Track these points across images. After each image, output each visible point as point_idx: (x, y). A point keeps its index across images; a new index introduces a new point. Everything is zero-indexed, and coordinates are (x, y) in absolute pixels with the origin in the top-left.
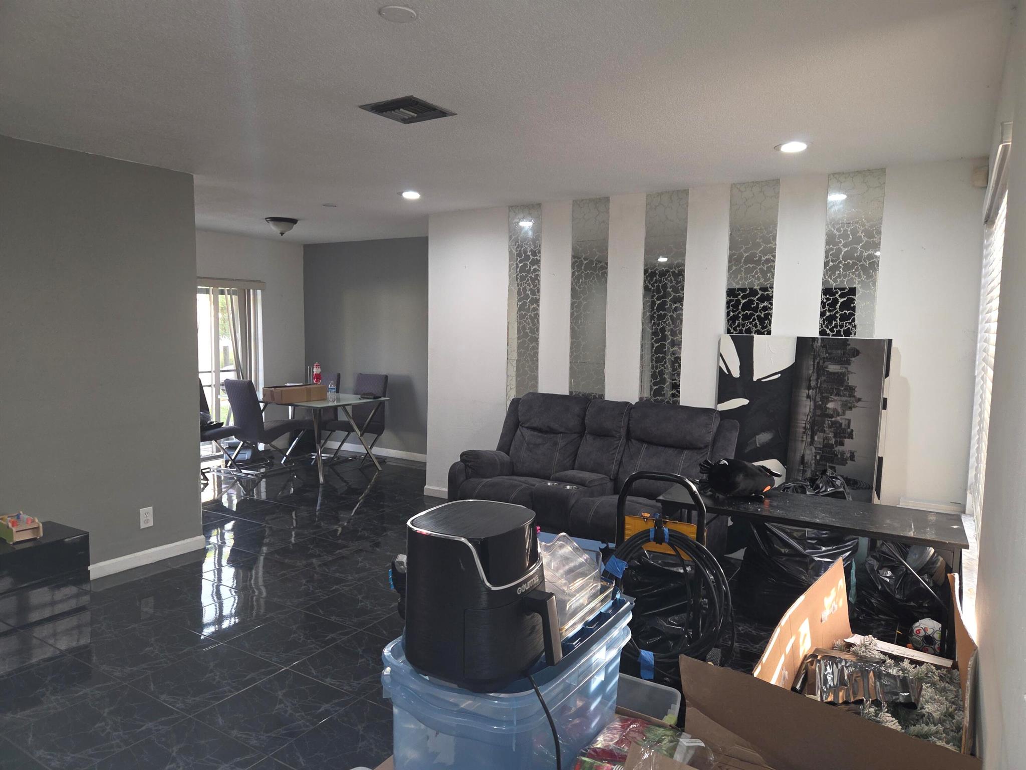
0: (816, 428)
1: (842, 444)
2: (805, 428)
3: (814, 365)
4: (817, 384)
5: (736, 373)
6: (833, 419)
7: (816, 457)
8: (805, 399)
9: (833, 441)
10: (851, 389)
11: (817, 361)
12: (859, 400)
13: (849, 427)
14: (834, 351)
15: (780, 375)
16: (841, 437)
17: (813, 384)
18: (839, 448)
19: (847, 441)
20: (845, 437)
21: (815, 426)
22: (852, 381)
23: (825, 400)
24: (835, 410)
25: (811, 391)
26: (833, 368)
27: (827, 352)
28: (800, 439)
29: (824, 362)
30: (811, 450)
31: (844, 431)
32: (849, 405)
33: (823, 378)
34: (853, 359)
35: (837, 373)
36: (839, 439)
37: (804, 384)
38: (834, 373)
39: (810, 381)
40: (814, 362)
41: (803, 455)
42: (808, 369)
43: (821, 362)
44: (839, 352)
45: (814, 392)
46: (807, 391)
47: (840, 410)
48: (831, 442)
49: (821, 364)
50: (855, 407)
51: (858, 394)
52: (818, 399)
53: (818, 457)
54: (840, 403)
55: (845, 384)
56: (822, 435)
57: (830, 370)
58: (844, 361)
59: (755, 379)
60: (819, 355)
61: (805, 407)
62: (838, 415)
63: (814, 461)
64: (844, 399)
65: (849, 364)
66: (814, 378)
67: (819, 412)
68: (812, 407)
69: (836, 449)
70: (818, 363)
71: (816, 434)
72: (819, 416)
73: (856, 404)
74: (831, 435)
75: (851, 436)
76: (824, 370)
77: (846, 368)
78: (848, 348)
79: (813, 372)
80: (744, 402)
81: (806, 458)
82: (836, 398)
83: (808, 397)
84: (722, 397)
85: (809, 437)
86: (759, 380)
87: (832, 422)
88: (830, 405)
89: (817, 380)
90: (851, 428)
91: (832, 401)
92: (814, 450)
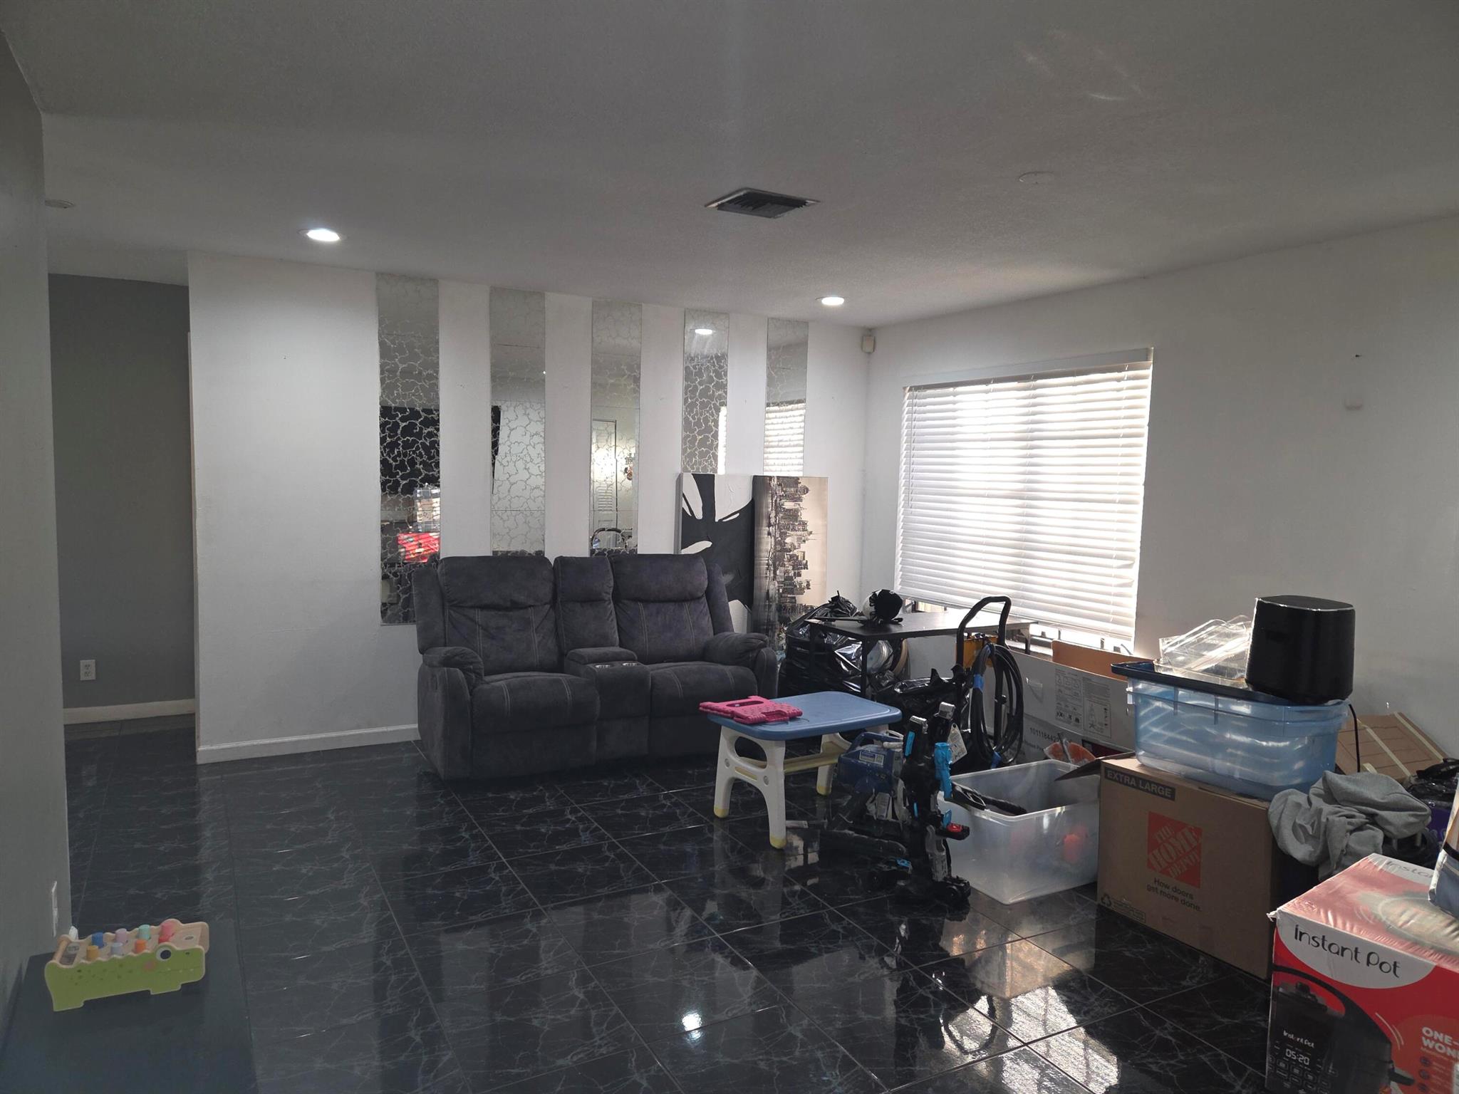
0: (777, 563)
1: (799, 575)
2: (768, 564)
3: (772, 502)
4: (776, 521)
5: (699, 515)
6: (791, 553)
7: (779, 590)
8: (766, 536)
9: (792, 574)
10: (804, 524)
11: (774, 499)
12: (811, 533)
13: (804, 559)
14: (788, 489)
15: (738, 514)
16: (798, 569)
17: (773, 521)
18: (798, 579)
19: (803, 572)
20: (802, 568)
21: (777, 561)
22: (804, 516)
23: (783, 535)
24: (792, 544)
25: (771, 528)
26: (788, 505)
27: (782, 490)
28: (764, 575)
29: (780, 500)
30: (774, 585)
31: (800, 563)
32: (803, 538)
33: (781, 515)
34: (804, 496)
35: (792, 510)
36: (796, 571)
37: (765, 522)
38: (790, 510)
39: (770, 518)
40: (772, 500)
41: (768, 590)
42: (768, 508)
43: (778, 499)
44: (792, 489)
45: (774, 529)
46: (767, 528)
47: (796, 544)
48: (790, 575)
49: (778, 501)
50: (807, 539)
51: (809, 528)
52: (777, 536)
53: (781, 591)
54: (796, 537)
55: (799, 519)
56: (783, 569)
57: (786, 507)
58: (795, 498)
59: (717, 520)
60: (776, 493)
61: (767, 544)
62: (795, 549)
63: (777, 595)
64: (799, 533)
65: (801, 501)
66: (773, 515)
67: (779, 548)
68: (773, 543)
69: (795, 580)
70: (776, 501)
71: (778, 569)
72: (779, 551)
73: (809, 537)
74: (791, 568)
75: (806, 567)
76: (781, 507)
77: (799, 505)
78: (799, 485)
79: (772, 510)
80: (708, 544)
81: (771, 592)
82: (792, 533)
83: (769, 534)
84: (687, 541)
85: (772, 572)
86: (720, 520)
87: (791, 556)
88: (788, 540)
89: (775, 517)
90: (806, 559)
91: (789, 536)
92: (777, 585)
